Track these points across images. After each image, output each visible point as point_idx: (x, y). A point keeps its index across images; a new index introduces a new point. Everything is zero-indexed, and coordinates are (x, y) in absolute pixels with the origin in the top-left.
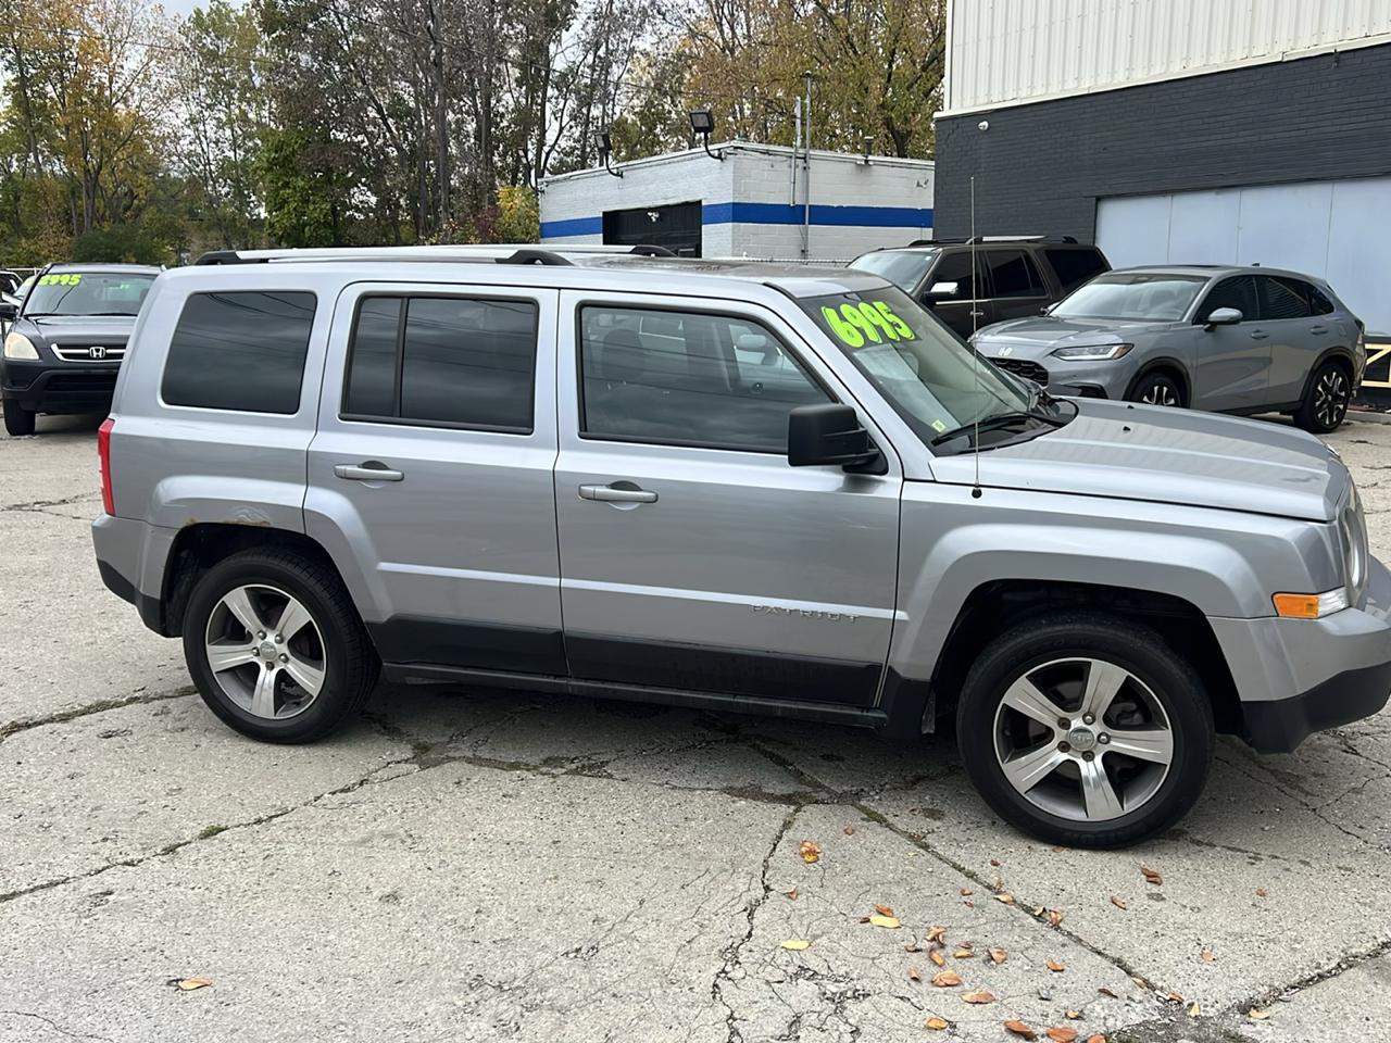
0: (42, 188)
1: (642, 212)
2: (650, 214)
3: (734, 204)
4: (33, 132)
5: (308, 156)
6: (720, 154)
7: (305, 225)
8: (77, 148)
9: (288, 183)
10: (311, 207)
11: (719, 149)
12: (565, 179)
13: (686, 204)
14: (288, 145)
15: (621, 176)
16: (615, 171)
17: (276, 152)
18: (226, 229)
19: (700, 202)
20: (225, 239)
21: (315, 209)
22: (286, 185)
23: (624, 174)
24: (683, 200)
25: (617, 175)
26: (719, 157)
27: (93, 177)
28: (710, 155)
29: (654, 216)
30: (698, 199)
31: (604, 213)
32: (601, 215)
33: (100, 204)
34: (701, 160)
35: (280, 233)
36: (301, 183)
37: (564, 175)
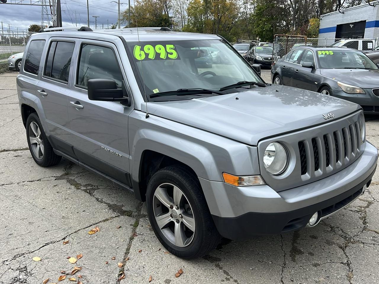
0: (207, 23)
1: (348, 24)
2: (350, 25)
3: (376, 21)
4: (207, 8)
5: (267, 12)
6: (374, 5)
7: (264, 31)
8: (216, 12)
9: (261, 19)
10: (266, 26)
11: (374, 3)
12: (328, 15)
13: (361, 22)
14: (262, 9)
15: (344, 13)
16: (342, 12)
17: (259, 11)
18: (250, 32)
19: (366, 21)
20: (249, 35)
21: (267, 26)
22: (261, 20)
23: (345, 13)
24: (361, 20)
25: (342, 13)
26: (373, 6)
27: (220, 20)
28: (370, 5)
29: (351, 26)
30: (365, 20)
31: (337, 25)
32: (336, 26)
33: (221, 26)
34: (368, 7)
35: (257, 33)
36: (264, 19)
37: (328, 14)
